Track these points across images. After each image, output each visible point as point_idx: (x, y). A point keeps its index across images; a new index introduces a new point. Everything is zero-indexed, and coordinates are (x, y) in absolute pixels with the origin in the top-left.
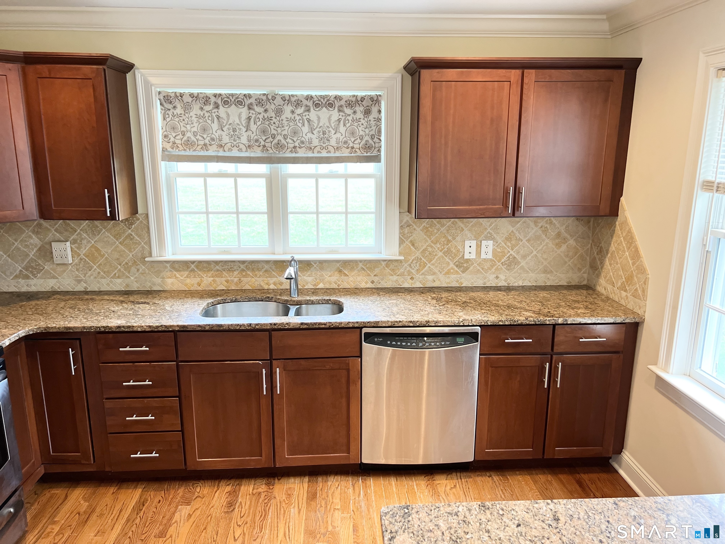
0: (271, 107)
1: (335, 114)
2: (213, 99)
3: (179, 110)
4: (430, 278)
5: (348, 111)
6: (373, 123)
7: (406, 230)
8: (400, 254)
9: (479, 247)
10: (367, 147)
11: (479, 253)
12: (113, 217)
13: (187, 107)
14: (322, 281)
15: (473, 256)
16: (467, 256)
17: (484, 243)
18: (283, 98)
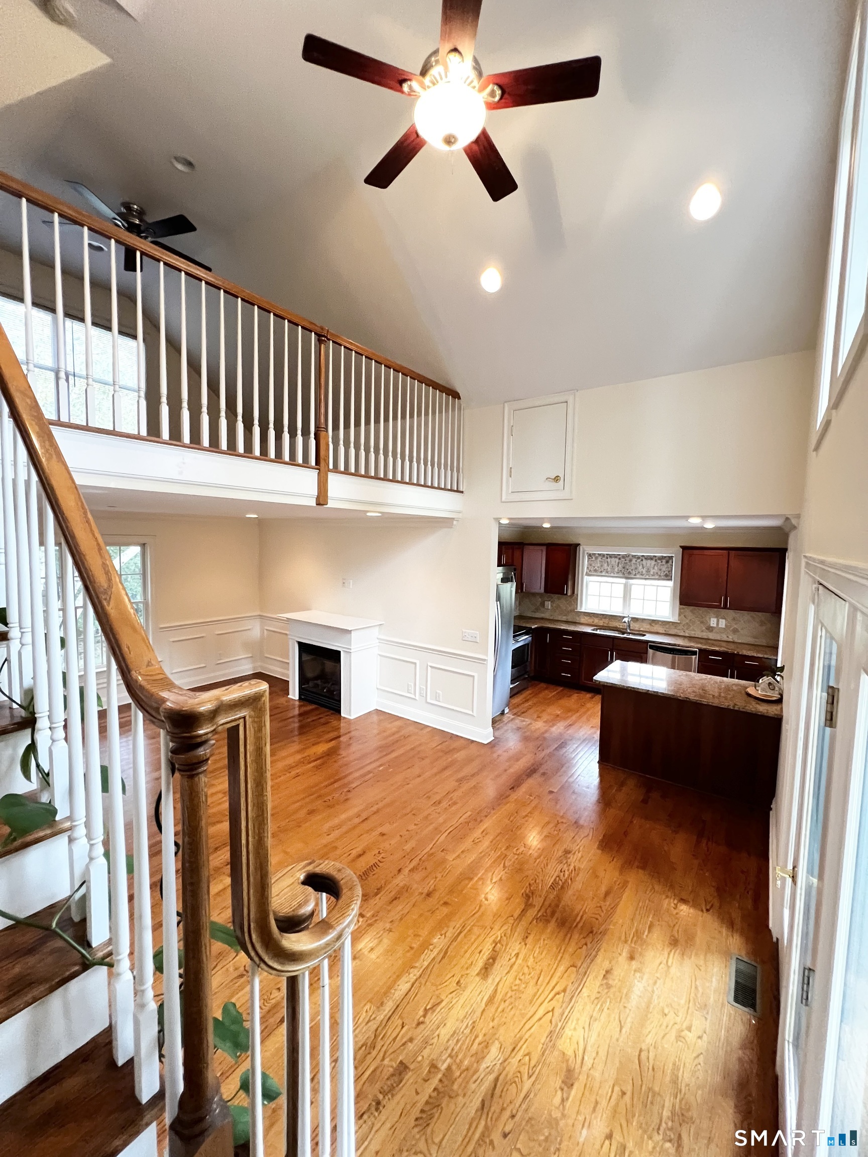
0: (628, 559)
1: (653, 562)
2: (606, 556)
3: (594, 559)
4: (693, 632)
5: (659, 561)
6: (670, 566)
7: (682, 611)
8: (679, 620)
9: (718, 622)
10: (666, 575)
11: (718, 624)
12: (566, 594)
13: (596, 558)
14: (642, 627)
15: (715, 625)
16: (712, 625)
17: (720, 620)
18: (633, 556)
